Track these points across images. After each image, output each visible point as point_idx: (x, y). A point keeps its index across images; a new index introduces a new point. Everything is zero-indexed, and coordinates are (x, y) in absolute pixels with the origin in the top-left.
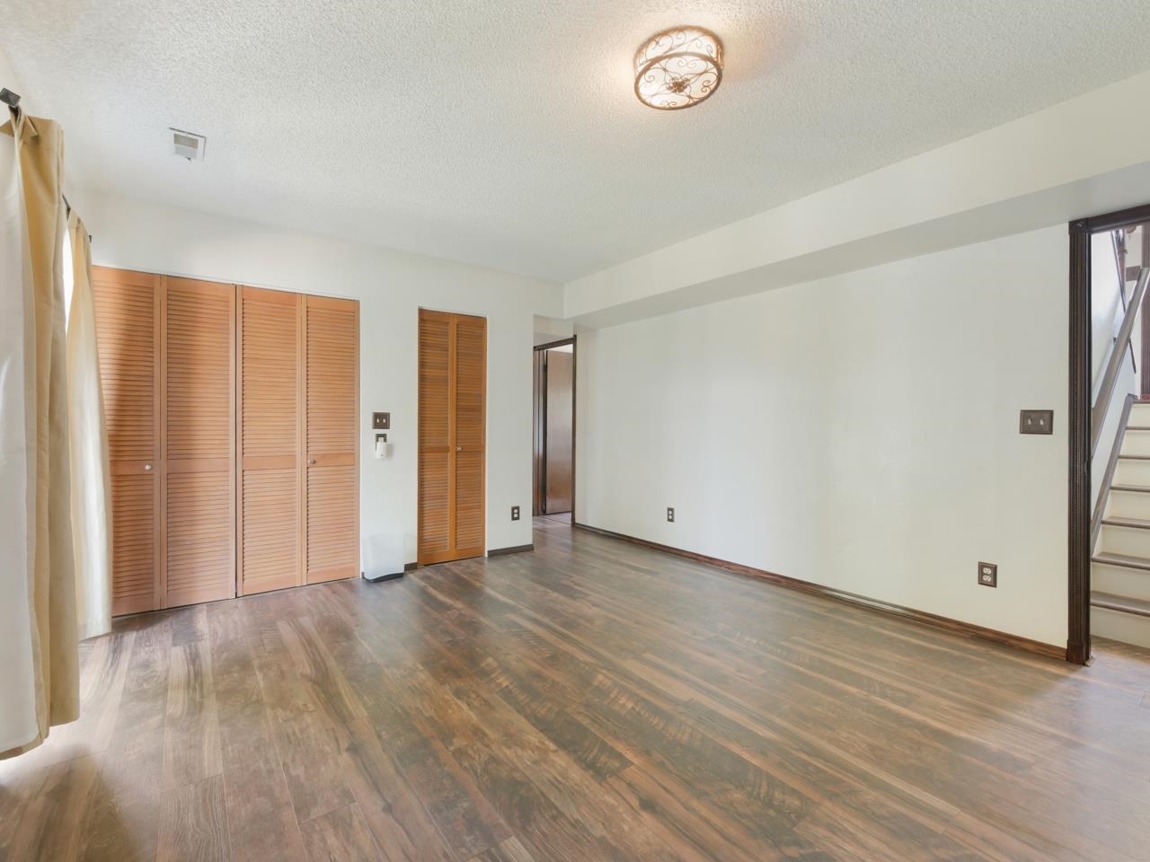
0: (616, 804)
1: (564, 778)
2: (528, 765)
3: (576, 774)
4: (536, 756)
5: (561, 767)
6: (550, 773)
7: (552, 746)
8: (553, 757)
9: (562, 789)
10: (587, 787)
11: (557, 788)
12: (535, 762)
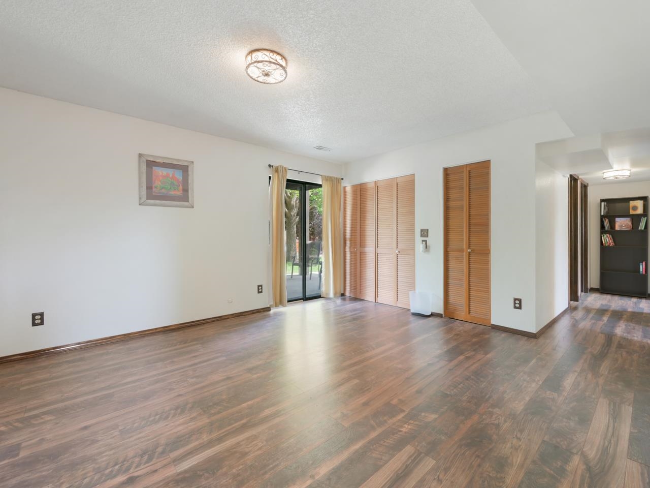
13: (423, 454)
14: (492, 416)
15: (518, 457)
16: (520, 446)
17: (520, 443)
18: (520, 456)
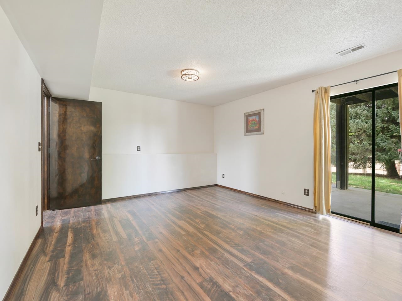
0: (206, 269)
1: (225, 279)
2: (240, 285)
3: (220, 280)
4: (238, 289)
5: (226, 283)
6: (230, 281)
7: (231, 294)
8: (231, 289)
9: (224, 275)
10: (216, 275)
11: (226, 276)
12: (237, 286)
13: (120, 239)
14: (118, 270)
15: (90, 263)
16: (92, 268)
17: (93, 269)
18: (89, 264)
